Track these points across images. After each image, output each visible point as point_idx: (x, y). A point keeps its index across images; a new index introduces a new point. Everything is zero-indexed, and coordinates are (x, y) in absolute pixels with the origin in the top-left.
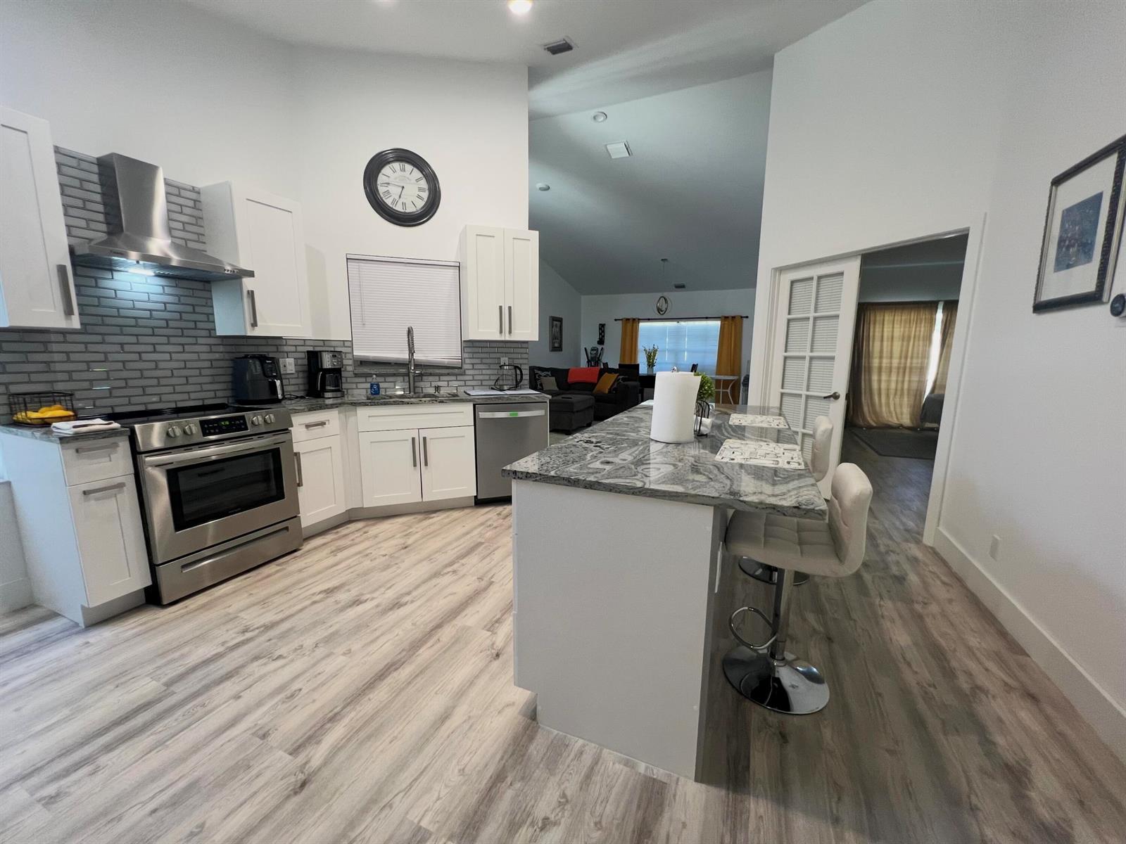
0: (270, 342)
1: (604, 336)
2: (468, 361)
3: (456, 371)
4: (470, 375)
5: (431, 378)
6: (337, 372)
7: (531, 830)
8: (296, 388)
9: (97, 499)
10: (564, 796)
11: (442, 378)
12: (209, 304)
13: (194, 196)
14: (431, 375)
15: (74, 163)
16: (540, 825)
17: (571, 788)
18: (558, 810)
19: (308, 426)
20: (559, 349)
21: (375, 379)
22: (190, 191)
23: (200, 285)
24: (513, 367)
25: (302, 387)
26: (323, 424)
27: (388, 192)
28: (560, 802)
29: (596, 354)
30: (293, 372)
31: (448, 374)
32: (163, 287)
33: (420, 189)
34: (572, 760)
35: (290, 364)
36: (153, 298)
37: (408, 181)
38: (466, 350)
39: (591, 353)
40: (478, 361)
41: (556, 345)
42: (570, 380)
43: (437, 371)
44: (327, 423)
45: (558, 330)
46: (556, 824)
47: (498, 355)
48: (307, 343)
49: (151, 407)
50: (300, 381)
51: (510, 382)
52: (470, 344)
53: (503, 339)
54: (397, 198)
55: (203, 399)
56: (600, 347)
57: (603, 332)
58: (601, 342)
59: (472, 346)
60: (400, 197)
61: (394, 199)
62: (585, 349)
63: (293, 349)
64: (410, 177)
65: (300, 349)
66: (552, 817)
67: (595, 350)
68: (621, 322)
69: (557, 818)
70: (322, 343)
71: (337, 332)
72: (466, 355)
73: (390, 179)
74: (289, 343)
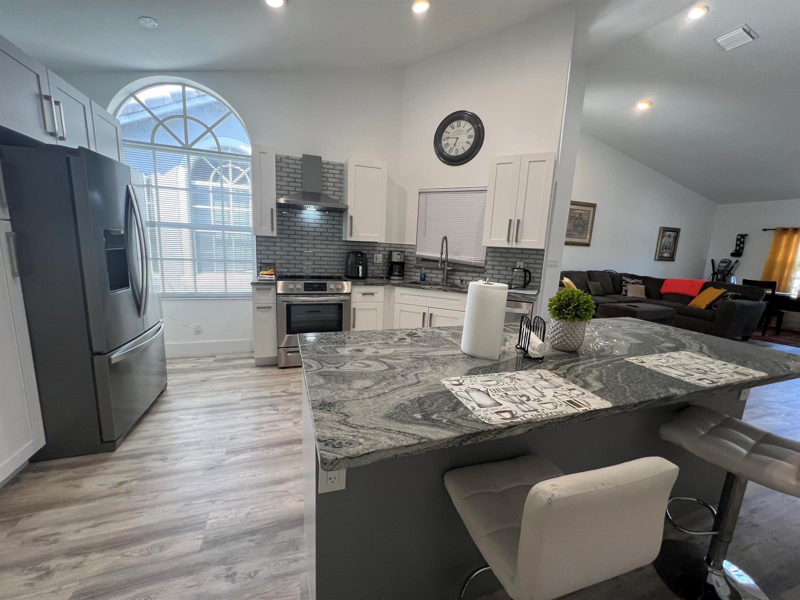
0: (370, 244)
1: (743, 248)
2: (489, 263)
3: (479, 270)
4: (490, 274)
5: (461, 274)
6: (402, 265)
7: (224, 571)
8: (382, 272)
9: (261, 311)
10: (256, 573)
11: (469, 274)
12: (341, 224)
13: (340, 168)
14: (461, 271)
15: (293, 162)
16: (229, 573)
17: (265, 572)
18: (244, 576)
19: (364, 294)
20: (671, 258)
21: (424, 271)
22: (339, 166)
23: (338, 214)
24: (522, 270)
25: (385, 272)
26: (373, 294)
27: (448, 144)
28: (251, 573)
29: (726, 267)
30: (381, 262)
31: (473, 272)
32: (321, 216)
33: (469, 137)
34: (287, 560)
35: (380, 258)
36: (317, 221)
37: (462, 133)
38: (489, 254)
39: (719, 266)
40: (498, 263)
41: (666, 255)
42: (663, 290)
43: (465, 269)
44: (375, 294)
45: (671, 240)
46: (233, 581)
47: (514, 260)
48: (392, 246)
49: (297, 274)
50: (385, 268)
51: (518, 282)
52: (493, 250)
53: (510, 246)
54: (453, 146)
55: (320, 273)
56: (734, 259)
57: (743, 243)
58: (738, 253)
59: (493, 251)
60: (455, 145)
61: (451, 148)
62: (713, 261)
63: (383, 249)
64: (463, 129)
65: (387, 249)
66: (238, 576)
67: (726, 262)
68: (773, 232)
69: (238, 579)
70: (399, 246)
71: (410, 240)
72: (488, 258)
73: (450, 134)
74: (381, 245)
